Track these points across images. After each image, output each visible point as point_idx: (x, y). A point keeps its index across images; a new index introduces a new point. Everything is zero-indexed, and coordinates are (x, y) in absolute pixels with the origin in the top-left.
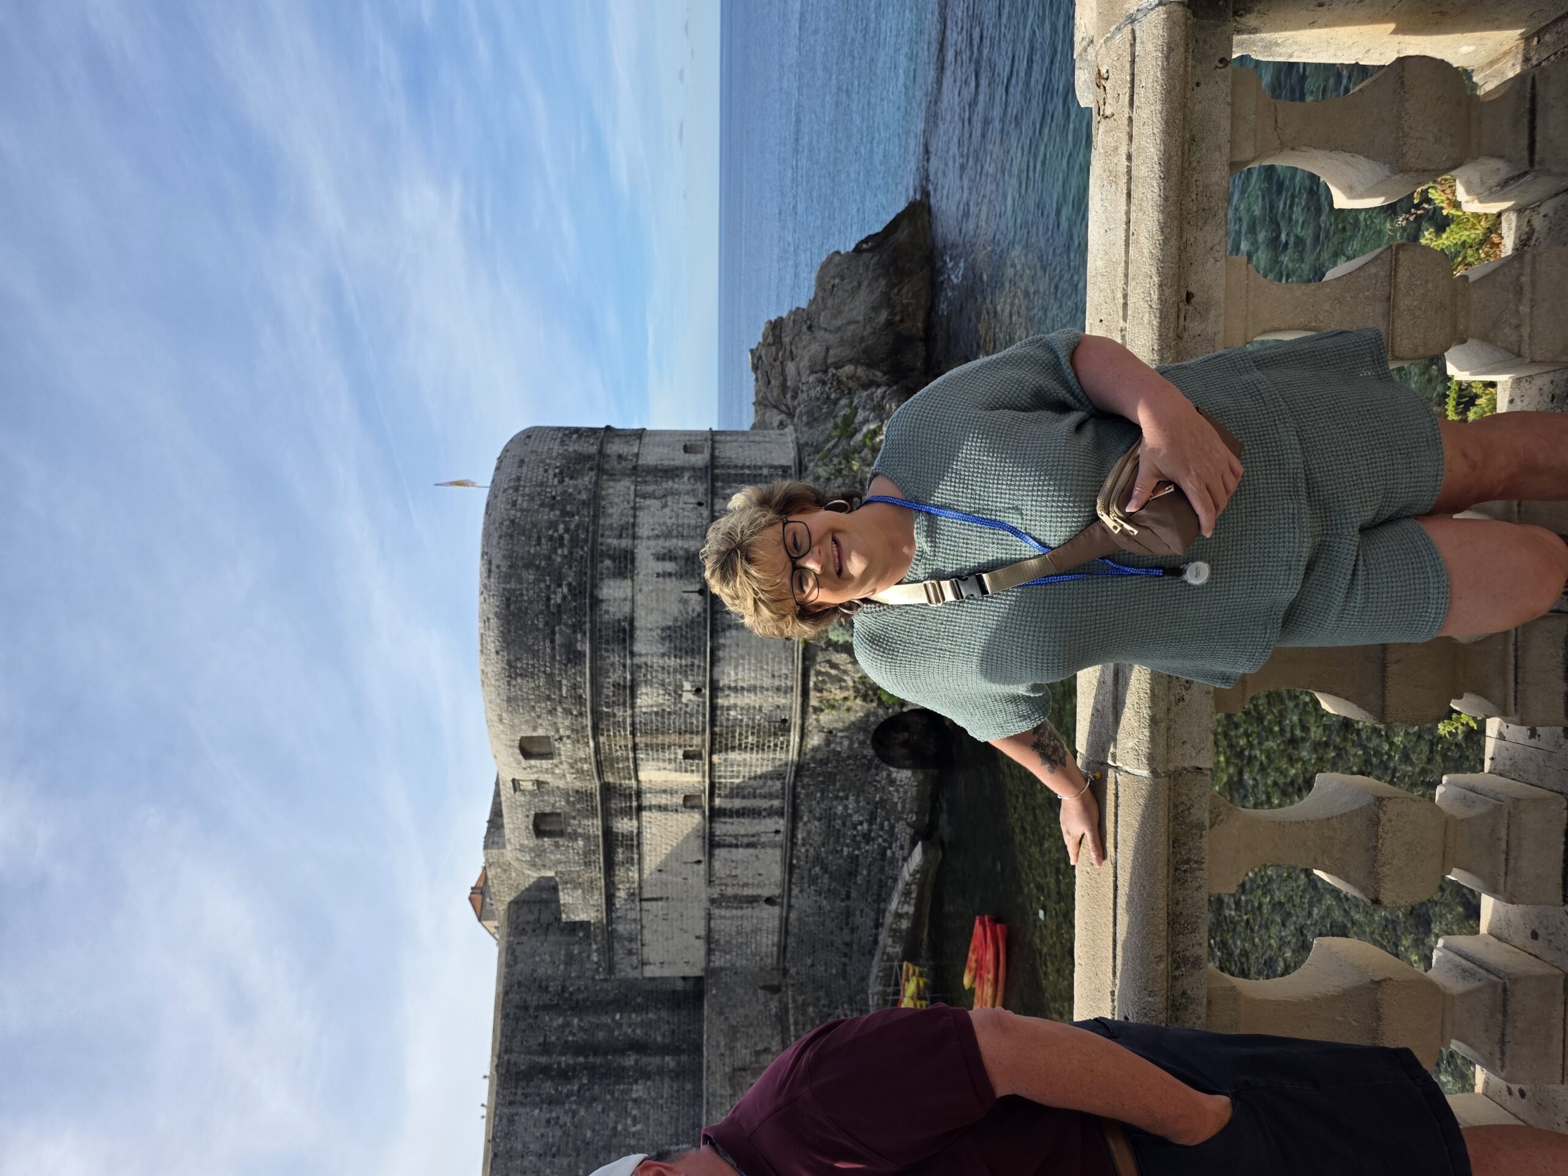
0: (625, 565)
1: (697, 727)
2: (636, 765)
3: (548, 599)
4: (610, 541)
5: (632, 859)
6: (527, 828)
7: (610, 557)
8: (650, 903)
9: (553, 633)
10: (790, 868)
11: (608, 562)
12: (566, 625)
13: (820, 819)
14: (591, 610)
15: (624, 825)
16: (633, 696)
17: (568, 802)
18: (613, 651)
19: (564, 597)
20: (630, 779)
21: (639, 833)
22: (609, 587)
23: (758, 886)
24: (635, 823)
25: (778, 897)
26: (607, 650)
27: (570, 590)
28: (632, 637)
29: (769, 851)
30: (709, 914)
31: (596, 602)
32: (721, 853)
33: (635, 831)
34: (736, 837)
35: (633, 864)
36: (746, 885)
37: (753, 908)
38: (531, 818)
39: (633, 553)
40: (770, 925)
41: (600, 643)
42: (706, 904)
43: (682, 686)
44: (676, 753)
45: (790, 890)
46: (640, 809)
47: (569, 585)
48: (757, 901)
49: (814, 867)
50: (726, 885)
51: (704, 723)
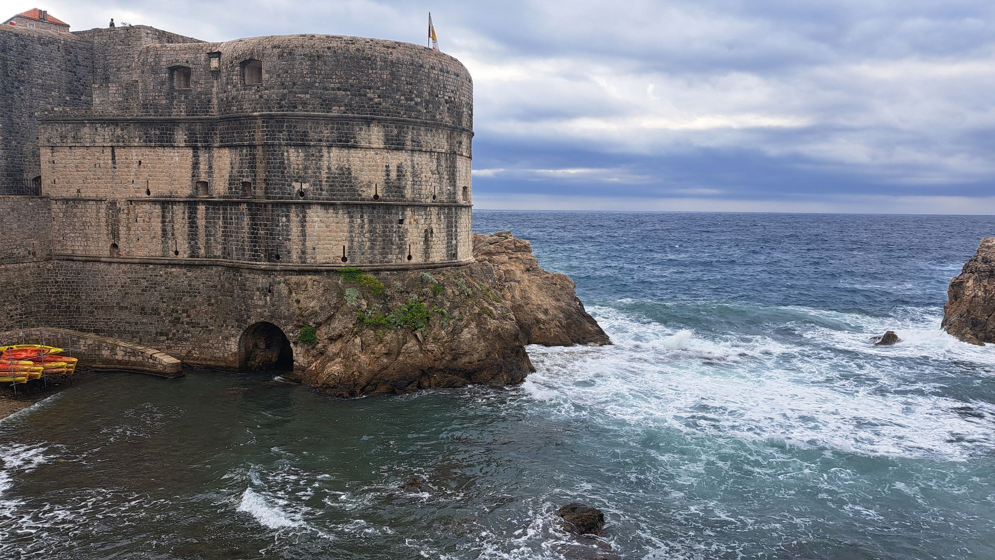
0: (394, 144)
1: (272, 193)
2: (236, 147)
3: (370, 88)
4: (410, 134)
5: (150, 141)
6: (177, 61)
7: (399, 133)
8: (110, 154)
9: (345, 90)
10: (145, 263)
11: (395, 132)
12: (351, 99)
13: (190, 285)
14: (362, 118)
15: (181, 137)
16: (296, 146)
17: (200, 93)
18: (332, 133)
19: (371, 99)
20: (221, 141)
21: (174, 147)
22: (379, 132)
23: (128, 239)
24: (183, 144)
25: (118, 254)
26: (332, 128)
27: (376, 103)
28: (343, 147)
29: (160, 247)
30: (101, 200)
31: (368, 122)
32: (157, 210)
33: (175, 144)
34: (172, 221)
35: (145, 141)
36: (129, 229)
37: (107, 235)
38: (186, 65)
39: (402, 149)
40: (92, 248)
41: (338, 124)
42: (110, 197)
43: (305, 183)
44: (247, 177)
45: (126, 263)
46: (195, 149)
47: (380, 104)
48: (114, 238)
49: (147, 281)
50: (128, 214)
51: (274, 198)
